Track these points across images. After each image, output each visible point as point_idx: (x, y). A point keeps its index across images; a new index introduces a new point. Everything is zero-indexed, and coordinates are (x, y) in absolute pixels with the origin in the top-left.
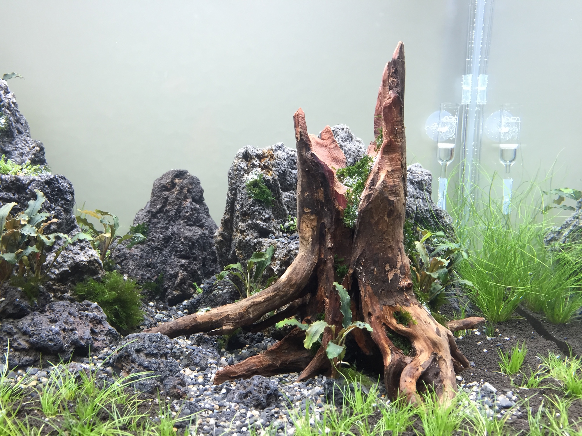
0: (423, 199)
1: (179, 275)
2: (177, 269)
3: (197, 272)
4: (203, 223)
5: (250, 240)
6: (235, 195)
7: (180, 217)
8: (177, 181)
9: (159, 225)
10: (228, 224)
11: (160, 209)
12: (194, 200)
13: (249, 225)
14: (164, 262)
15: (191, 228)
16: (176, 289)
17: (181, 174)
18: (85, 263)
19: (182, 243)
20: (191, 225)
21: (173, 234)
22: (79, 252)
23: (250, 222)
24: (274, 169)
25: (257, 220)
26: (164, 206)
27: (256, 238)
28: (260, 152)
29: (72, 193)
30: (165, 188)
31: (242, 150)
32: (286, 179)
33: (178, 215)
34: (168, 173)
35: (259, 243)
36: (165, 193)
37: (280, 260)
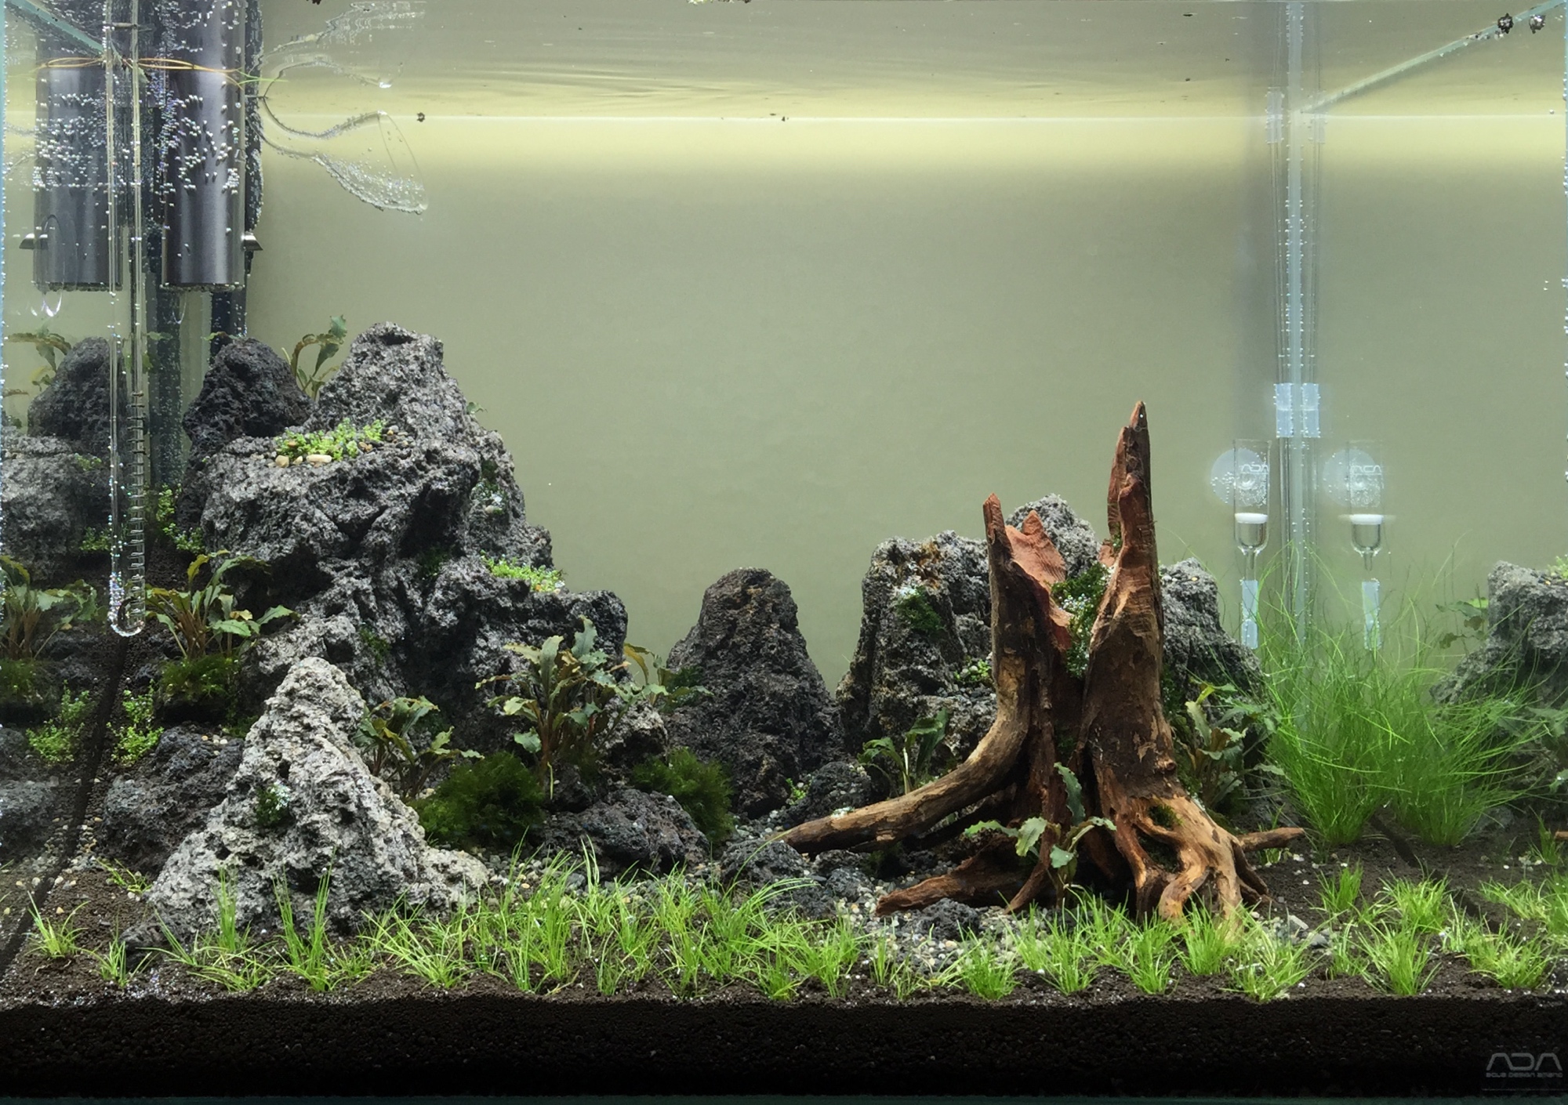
0: (1202, 626)
1: (764, 762)
2: (760, 752)
3: (793, 759)
4: (799, 669)
5: (905, 698)
6: (877, 620)
7: (759, 656)
8: (752, 590)
9: (722, 671)
10: (863, 672)
11: (723, 640)
12: (783, 626)
13: (902, 673)
14: (733, 740)
15: (782, 677)
16: (758, 789)
17: (759, 578)
19: (767, 704)
20: (778, 672)
21: (749, 687)
23: (904, 667)
24: (942, 576)
25: (917, 664)
26: (728, 637)
27: (916, 695)
28: (917, 549)
30: (728, 603)
31: (885, 546)
32: (962, 593)
33: (755, 653)
34: (734, 575)
35: (923, 703)
36: (731, 612)
37: (960, 732)
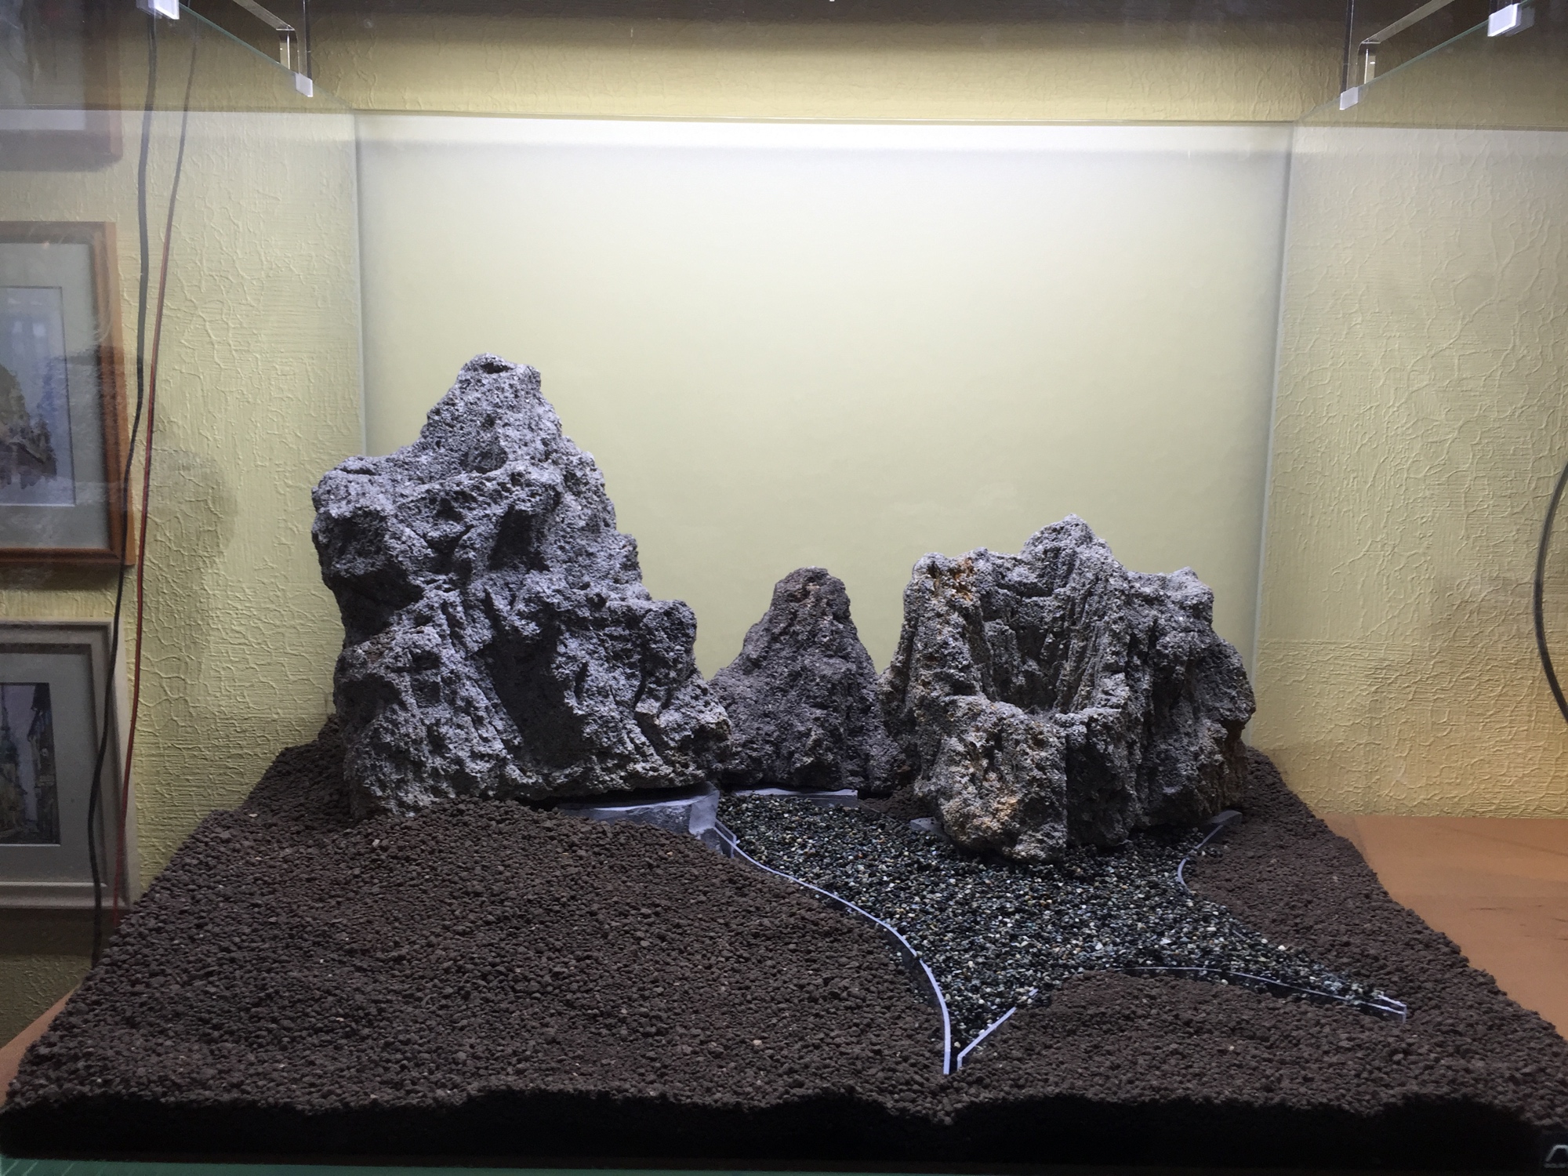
1: (813, 733)
2: (810, 725)
4: (848, 654)
5: (938, 697)
6: (915, 627)
7: (814, 643)
8: (811, 587)
10: (902, 672)
11: (785, 628)
12: (836, 617)
13: (936, 675)
14: (789, 711)
15: (832, 661)
16: (807, 755)
17: (817, 576)
18: (713, 726)
19: (818, 684)
20: (830, 657)
22: (703, 708)
23: (939, 670)
24: (974, 589)
25: (950, 667)
26: (790, 625)
27: (947, 695)
28: (953, 565)
29: (694, 626)
30: (792, 597)
31: (924, 561)
32: (991, 603)
33: (812, 639)
34: (798, 573)
35: (953, 702)
36: (792, 604)
37: (985, 731)
